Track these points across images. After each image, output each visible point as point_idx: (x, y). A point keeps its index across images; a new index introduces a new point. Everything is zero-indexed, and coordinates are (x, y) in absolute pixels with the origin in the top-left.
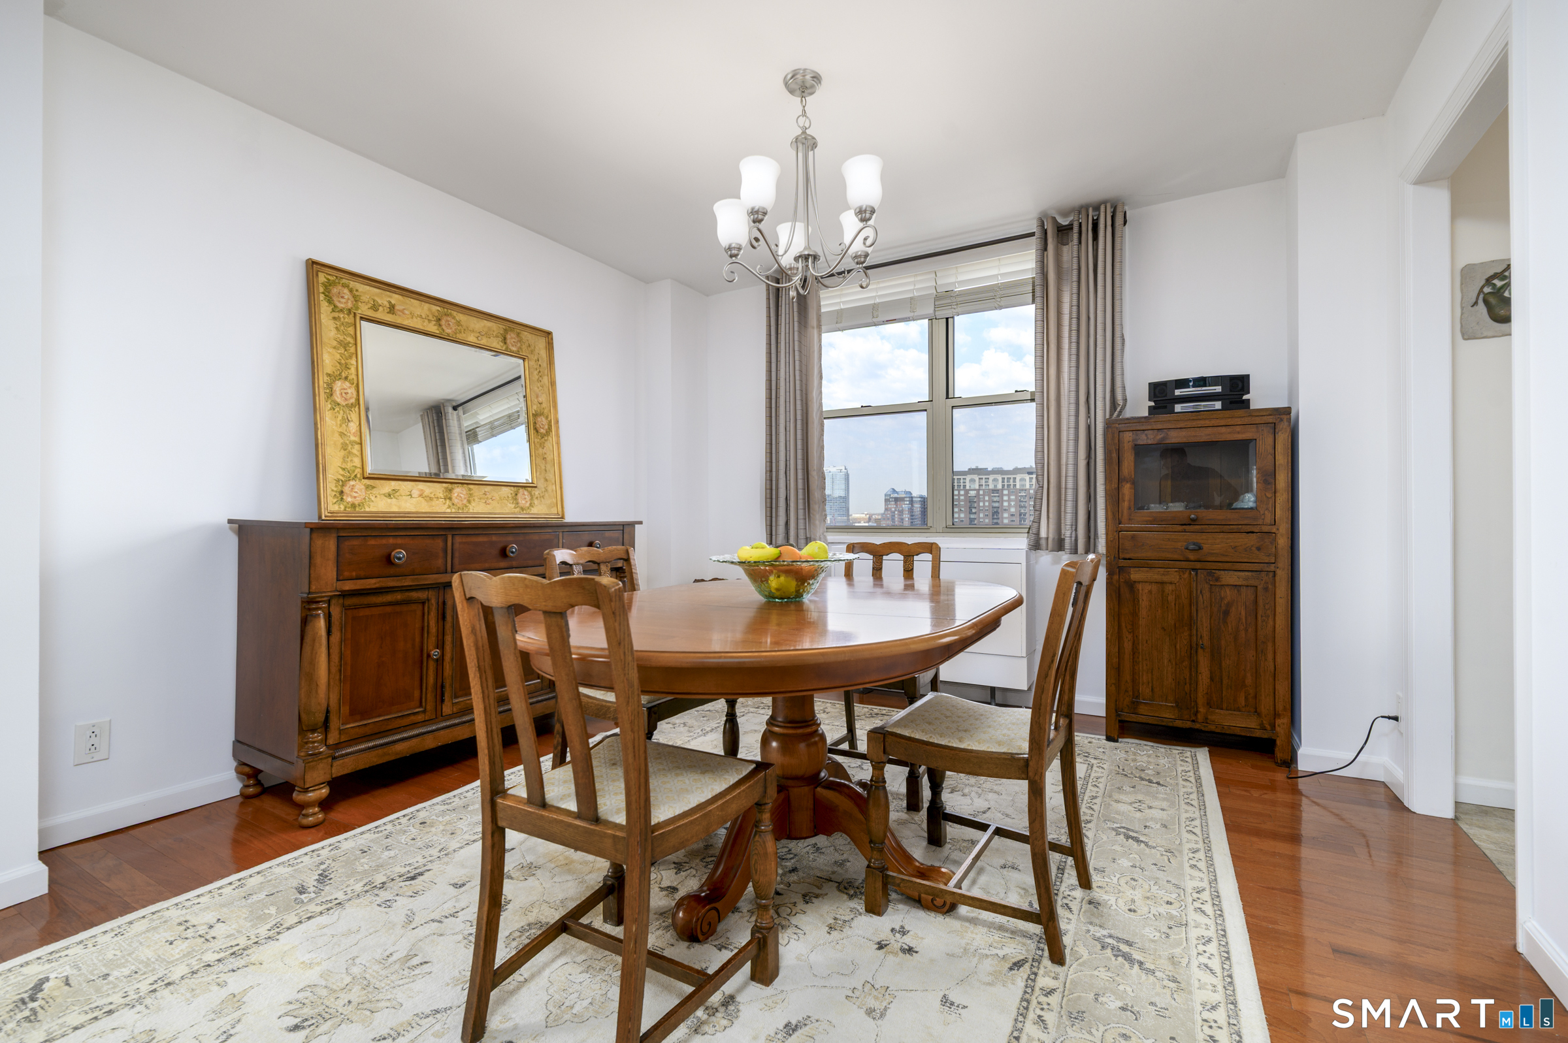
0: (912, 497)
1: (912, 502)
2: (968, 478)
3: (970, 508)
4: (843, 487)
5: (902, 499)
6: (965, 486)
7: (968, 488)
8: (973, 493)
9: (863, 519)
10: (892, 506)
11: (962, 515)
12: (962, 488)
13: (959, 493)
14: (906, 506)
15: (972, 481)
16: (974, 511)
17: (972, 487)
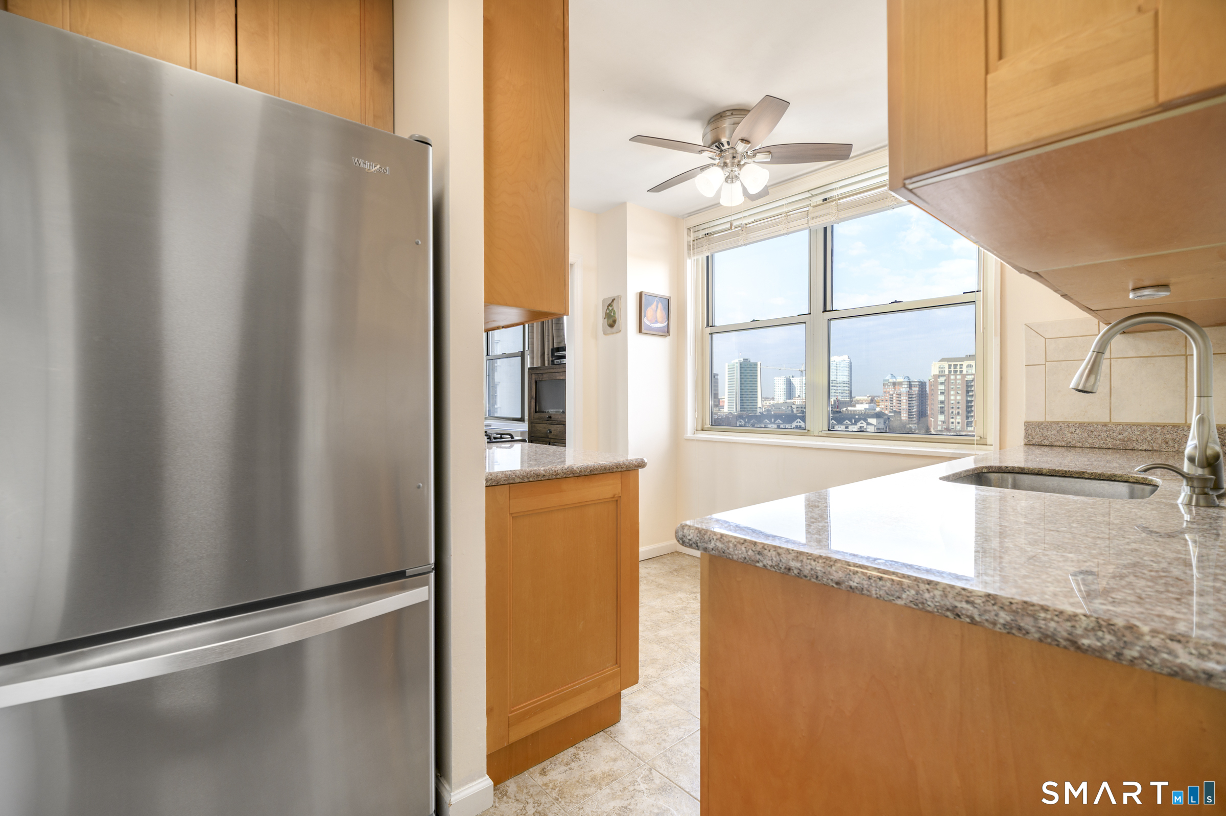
0: (910, 382)
1: (910, 386)
2: (965, 364)
3: (968, 392)
4: (847, 373)
5: (900, 384)
6: (961, 372)
7: (964, 372)
8: (970, 378)
9: (866, 400)
10: (891, 390)
11: (959, 398)
12: (958, 373)
13: (956, 377)
14: (904, 389)
15: (969, 366)
16: (970, 394)
17: (970, 372)
